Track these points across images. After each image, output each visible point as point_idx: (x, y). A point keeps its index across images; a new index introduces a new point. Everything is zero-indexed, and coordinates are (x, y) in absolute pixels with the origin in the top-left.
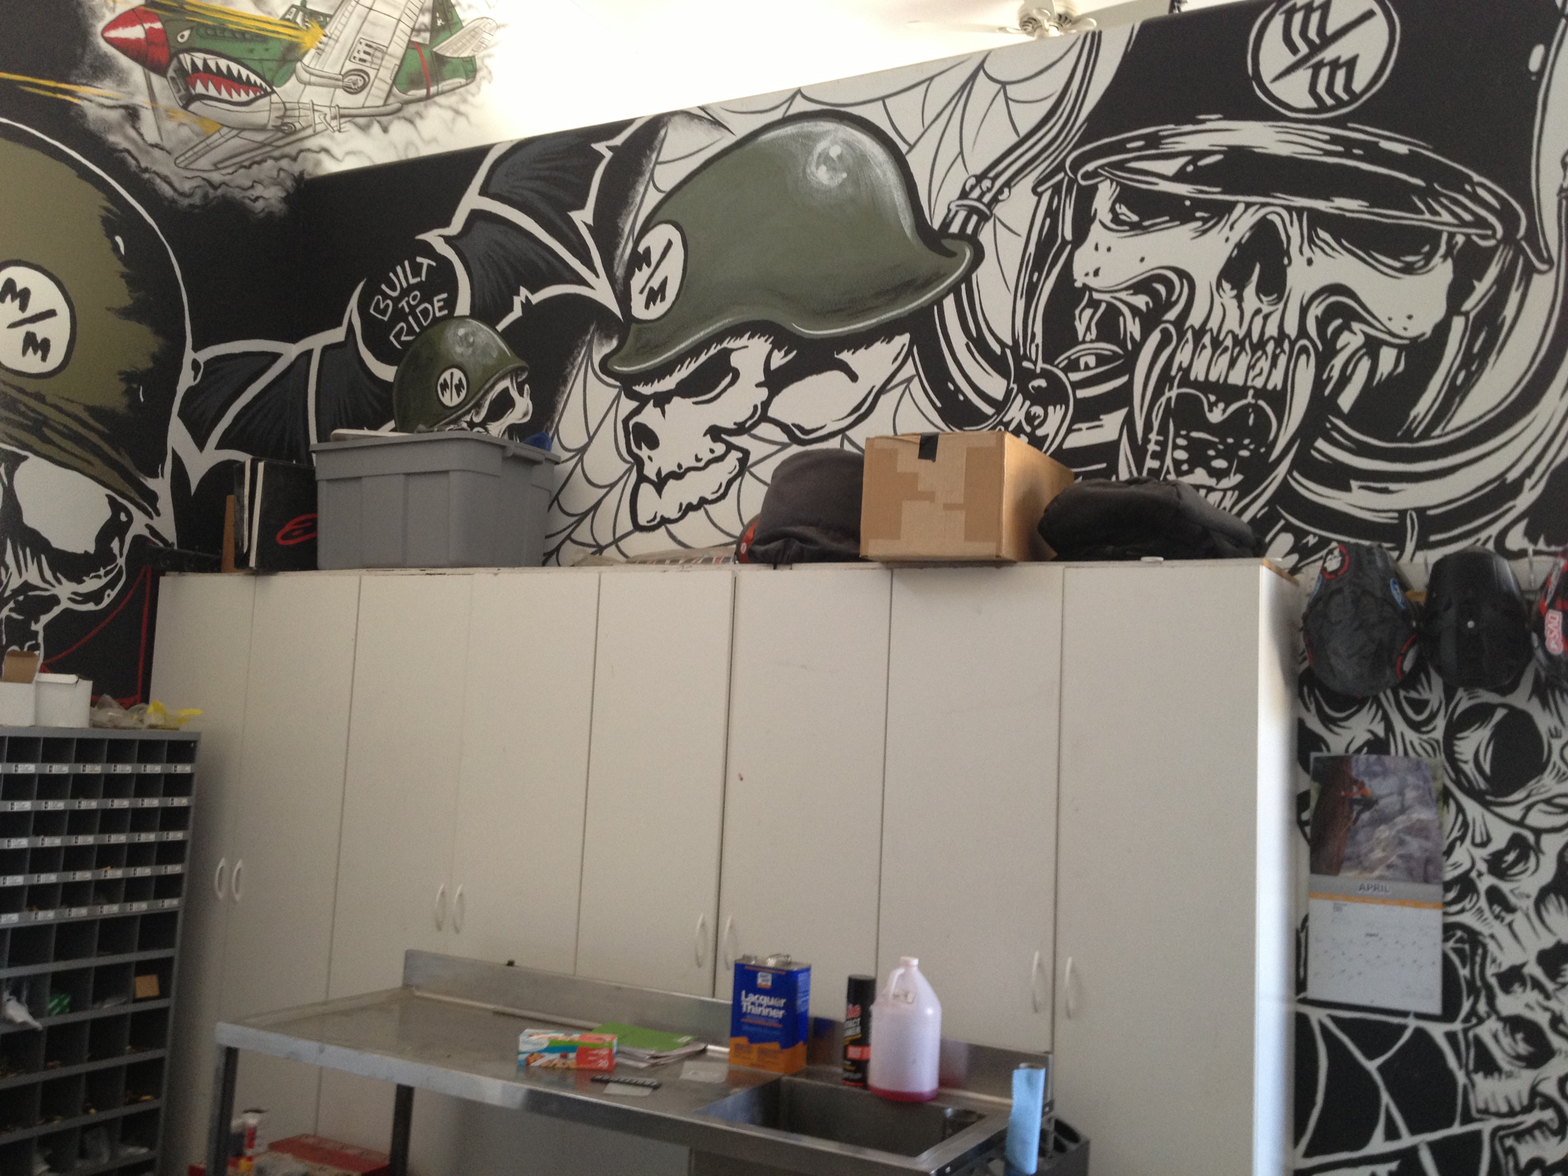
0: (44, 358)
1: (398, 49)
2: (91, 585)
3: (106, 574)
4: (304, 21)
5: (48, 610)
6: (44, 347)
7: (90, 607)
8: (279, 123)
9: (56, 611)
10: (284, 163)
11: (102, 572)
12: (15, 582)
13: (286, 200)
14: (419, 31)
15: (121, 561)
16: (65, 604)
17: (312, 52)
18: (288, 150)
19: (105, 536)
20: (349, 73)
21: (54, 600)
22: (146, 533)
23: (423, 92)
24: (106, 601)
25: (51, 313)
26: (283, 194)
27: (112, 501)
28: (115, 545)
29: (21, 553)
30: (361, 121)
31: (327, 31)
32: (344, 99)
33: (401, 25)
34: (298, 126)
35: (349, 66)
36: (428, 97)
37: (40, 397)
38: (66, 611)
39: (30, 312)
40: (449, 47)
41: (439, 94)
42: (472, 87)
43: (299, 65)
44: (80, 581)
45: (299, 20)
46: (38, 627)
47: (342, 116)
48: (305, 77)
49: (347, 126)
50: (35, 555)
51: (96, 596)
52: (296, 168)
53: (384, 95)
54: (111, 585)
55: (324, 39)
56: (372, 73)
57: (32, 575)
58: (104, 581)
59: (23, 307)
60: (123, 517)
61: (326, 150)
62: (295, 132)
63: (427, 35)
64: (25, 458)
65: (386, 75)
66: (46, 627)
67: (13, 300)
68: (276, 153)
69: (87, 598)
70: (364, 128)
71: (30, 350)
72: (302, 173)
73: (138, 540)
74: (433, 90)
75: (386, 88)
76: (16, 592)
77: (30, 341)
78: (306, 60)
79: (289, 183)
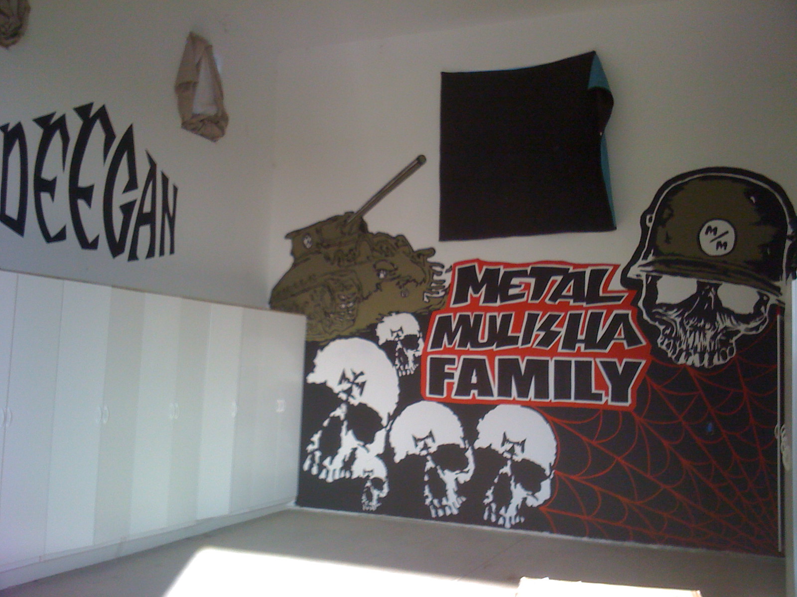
0: (725, 249)
2: (753, 324)
3: (760, 320)
5: (736, 335)
6: (725, 244)
7: (754, 332)
9: (739, 335)
11: (757, 319)
12: (721, 327)
15: (766, 315)
16: (742, 332)
19: (757, 306)
21: (738, 332)
22: (777, 303)
24: (760, 330)
25: (727, 233)
27: (759, 293)
28: (763, 309)
29: (723, 317)
37: (725, 262)
38: (743, 335)
39: (719, 233)
44: (748, 323)
46: (733, 341)
50: (729, 316)
51: (757, 328)
54: (763, 323)
57: (728, 323)
58: (759, 323)
59: (715, 233)
60: (765, 298)
64: (721, 285)
66: (736, 341)
67: (711, 232)
69: (752, 329)
71: (719, 248)
73: (773, 306)
76: (722, 330)
77: (719, 245)
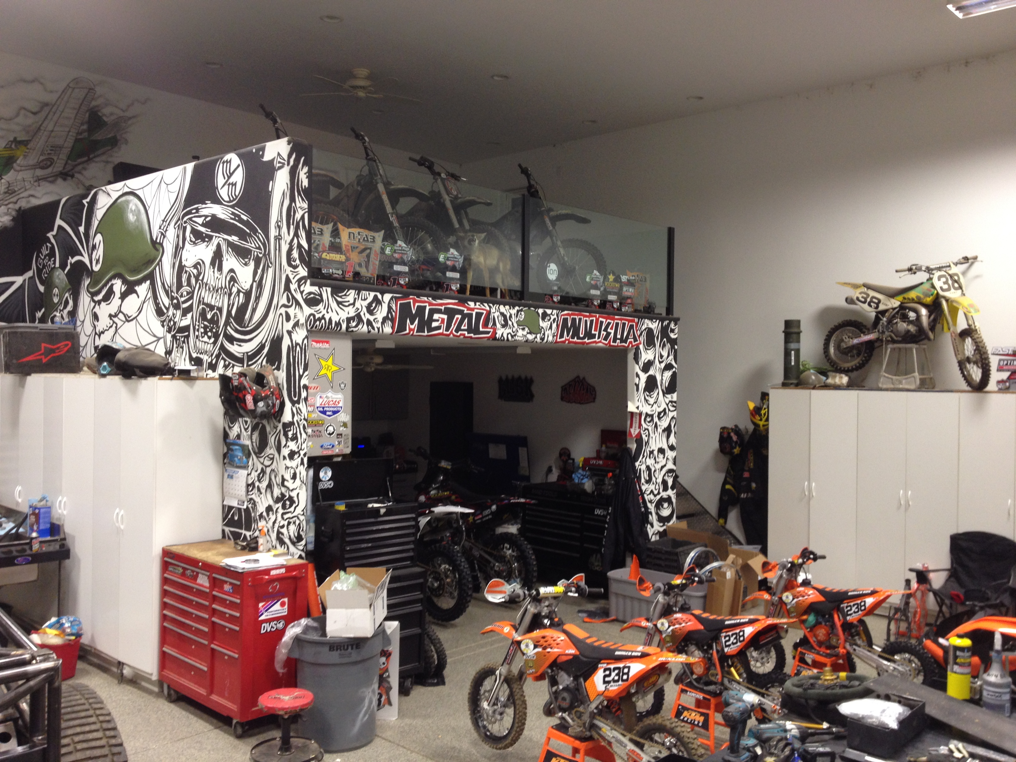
1: (69, 143)
4: (16, 146)
8: (6, 190)
10: (10, 206)
13: (14, 219)
14: (81, 134)
17: (21, 157)
18: (12, 200)
20: (43, 161)
23: (86, 159)
26: (11, 218)
30: (50, 179)
31: (29, 147)
32: (39, 172)
33: (71, 134)
34: (16, 189)
35: (42, 158)
36: (89, 160)
40: (99, 136)
41: (95, 157)
42: (116, 149)
43: (15, 165)
45: (13, 146)
47: (39, 180)
48: (18, 168)
49: (42, 183)
52: (17, 207)
53: (63, 165)
55: (27, 151)
56: (55, 158)
61: (32, 196)
62: (15, 192)
63: (86, 134)
65: (63, 156)
68: (6, 202)
70: (52, 182)
72: (20, 208)
74: (91, 156)
75: (64, 162)
78: (18, 162)
79: (14, 213)
